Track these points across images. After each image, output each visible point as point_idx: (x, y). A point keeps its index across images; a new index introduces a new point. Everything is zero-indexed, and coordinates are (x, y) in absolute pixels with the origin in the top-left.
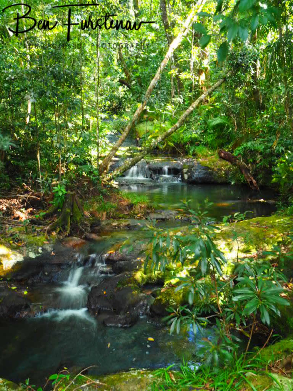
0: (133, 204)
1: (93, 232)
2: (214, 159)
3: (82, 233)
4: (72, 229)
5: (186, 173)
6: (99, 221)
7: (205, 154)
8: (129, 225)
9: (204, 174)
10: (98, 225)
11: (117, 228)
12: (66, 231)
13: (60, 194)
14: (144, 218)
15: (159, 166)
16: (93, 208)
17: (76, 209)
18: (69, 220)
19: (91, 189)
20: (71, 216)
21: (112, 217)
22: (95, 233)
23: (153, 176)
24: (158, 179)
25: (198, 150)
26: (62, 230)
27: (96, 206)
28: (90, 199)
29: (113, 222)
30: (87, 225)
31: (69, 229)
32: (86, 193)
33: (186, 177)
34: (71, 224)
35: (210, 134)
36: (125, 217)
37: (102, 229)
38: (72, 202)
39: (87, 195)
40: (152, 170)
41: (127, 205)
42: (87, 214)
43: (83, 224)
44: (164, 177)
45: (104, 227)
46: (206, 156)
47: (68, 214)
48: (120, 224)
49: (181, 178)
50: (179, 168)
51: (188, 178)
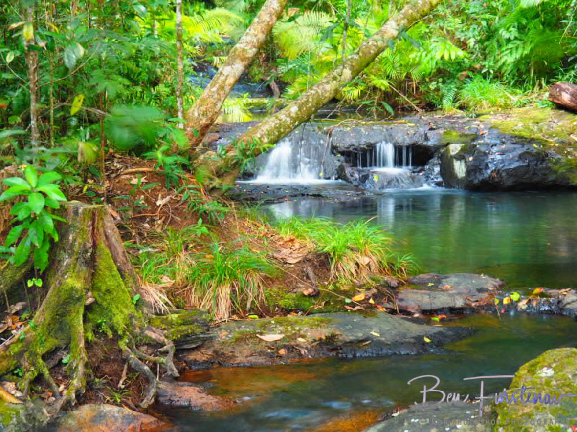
0: (327, 255)
1: (184, 376)
2: (539, 114)
3: (139, 383)
4: (95, 369)
5: (460, 157)
6: (207, 325)
7: (501, 101)
8: (331, 339)
9: (521, 157)
10: (204, 343)
11: (282, 352)
12: (67, 377)
13: (36, 204)
14: (381, 310)
15: (363, 140)
16: (174, 275)
17: (110, 279)
18: (81, 328)
19: (160, 202)
20: (88, 308)
21: (254, 310)
22: (195, 382)
23: (348, 170)
24: (365, 178)
25: (473, 91)
26: (46, 373)
27: (184, 265)
28: (159, 238)
29: (265, 328)
30: (162, 345)
31: (81, 368)
32: (143, 219)
33: (460, 169)
34: (88, 345)
35: (509, 40)
36: (306, 304)
37: (219, 360)
38: (89, 245)
39: (147, 225)
40: (343, 153)
41: (306, 260)
42: (156, 296)
43: (139, 342)
44: (384, 175)
45: (227, 351)
46: (507, 107)
47: (71, 298)
48: (294, 337)
49: (442, 173)
50: (429, 144)
51: (468, 173)
